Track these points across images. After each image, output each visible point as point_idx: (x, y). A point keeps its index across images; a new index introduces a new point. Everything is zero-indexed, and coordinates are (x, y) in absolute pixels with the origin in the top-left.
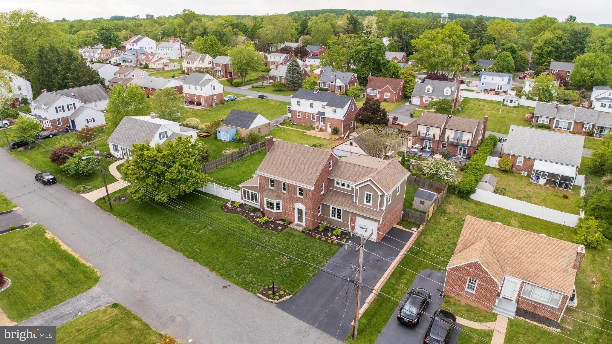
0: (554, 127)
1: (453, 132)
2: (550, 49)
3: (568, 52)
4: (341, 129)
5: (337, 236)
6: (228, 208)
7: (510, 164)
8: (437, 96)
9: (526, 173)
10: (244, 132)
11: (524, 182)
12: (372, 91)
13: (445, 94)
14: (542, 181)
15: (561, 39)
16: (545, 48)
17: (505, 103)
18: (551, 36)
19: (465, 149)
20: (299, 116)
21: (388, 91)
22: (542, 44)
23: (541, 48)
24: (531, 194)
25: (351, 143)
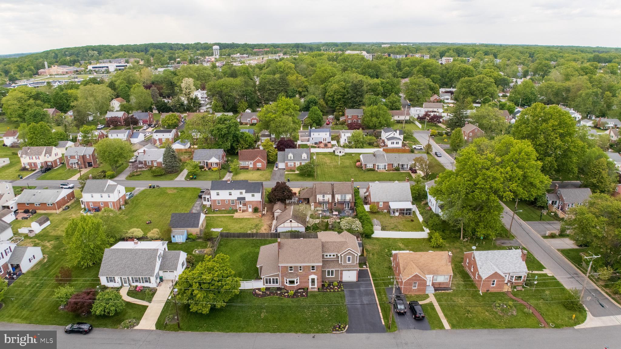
0: (376, 169)
1: (340, 195)
2: (339, 97)
3: (353, 99)
4: (261, 208)
5: (337, 286)
6: (260, 294)
7: (377, 208)
8: (298, 161)
9: (386, 211)
10: (195, 231)
11: (388, 217)
12: (244, 163)
13: (303, 158)
14: (397, 214)
15: (344, 88)
16: (335, 96)
17: (336, 154)
18: (337, 87)
19: (348, 204)
20: (219, 203)
21: (259, 161)
22: (332, 94)
23: (332, 96)
24: (396, 224)
25: (291, 221)
